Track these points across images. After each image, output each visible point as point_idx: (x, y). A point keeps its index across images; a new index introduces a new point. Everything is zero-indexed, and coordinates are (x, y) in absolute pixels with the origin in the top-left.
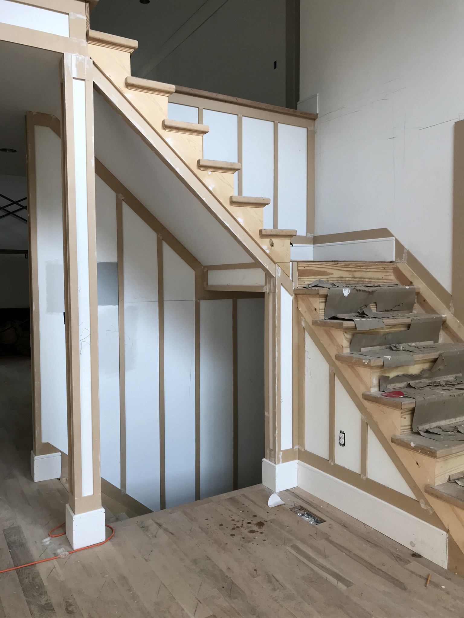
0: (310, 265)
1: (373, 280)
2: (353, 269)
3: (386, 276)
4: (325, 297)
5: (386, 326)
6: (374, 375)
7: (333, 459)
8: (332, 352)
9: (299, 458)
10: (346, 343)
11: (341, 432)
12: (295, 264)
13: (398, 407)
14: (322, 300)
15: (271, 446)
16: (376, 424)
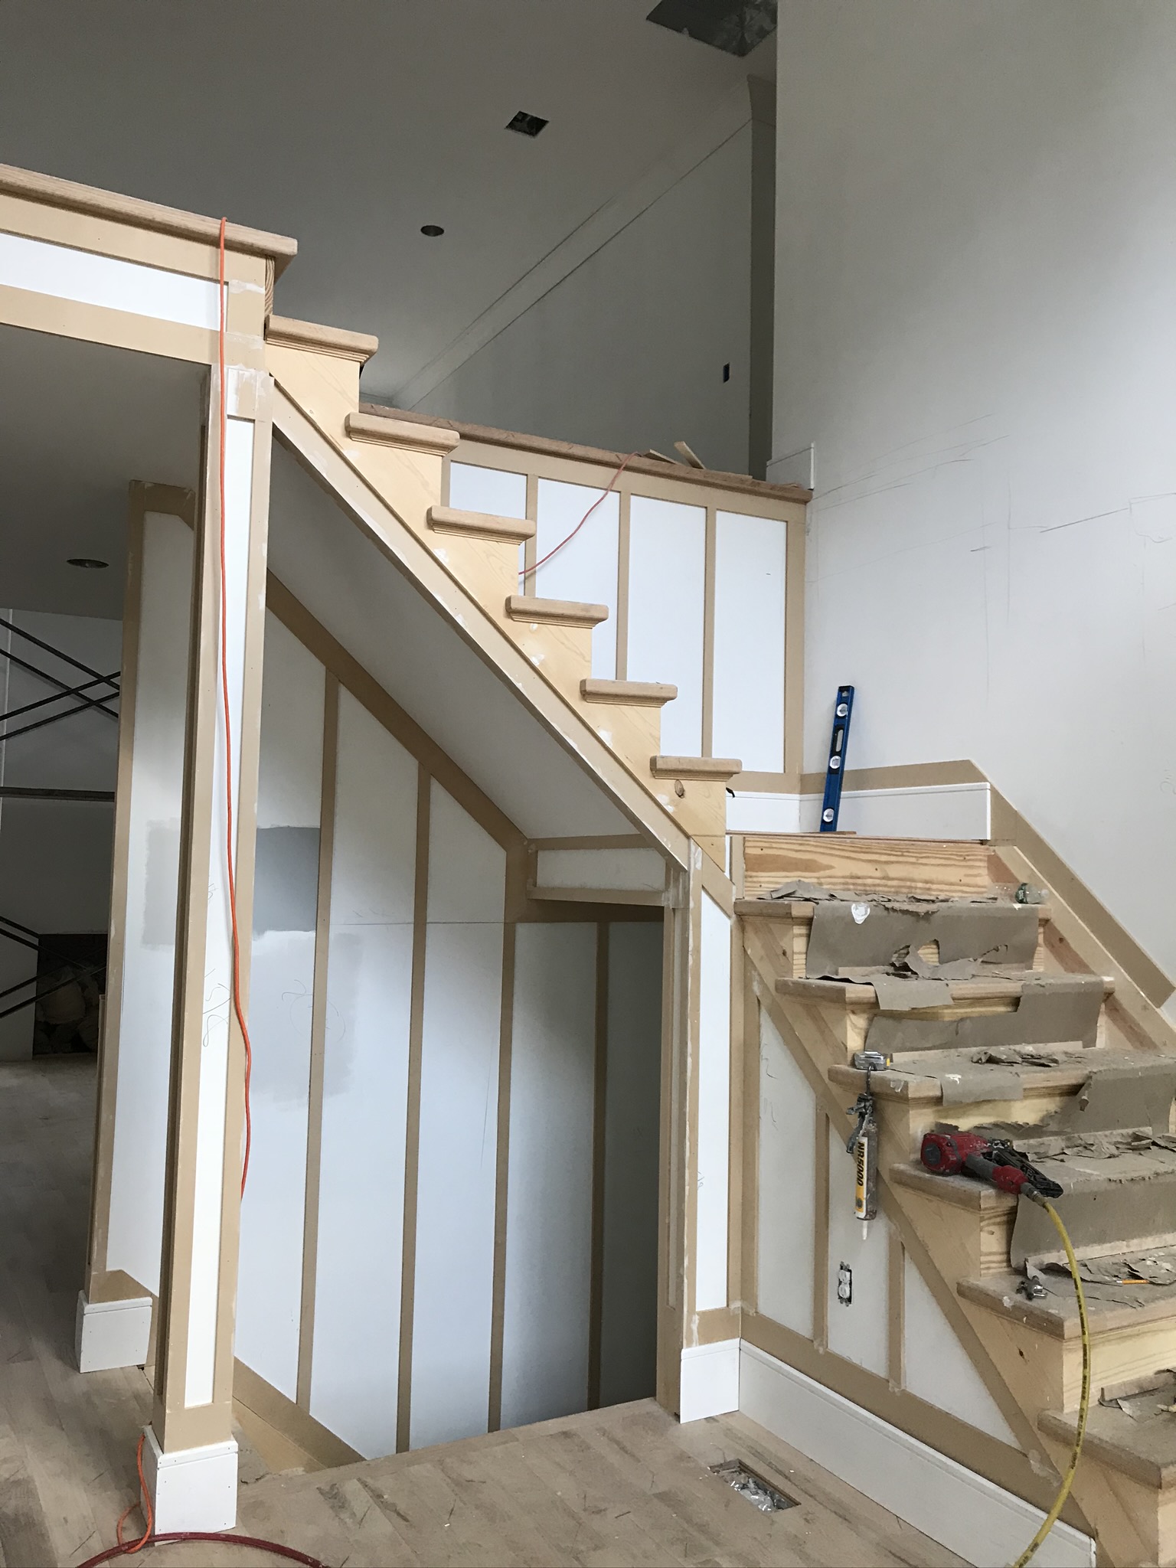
0: (774, 845)
1: (934, 887)
2: (884, 858)
3: (967, 875)
4: (809, 922)
5: (954, 999)
6: (917, 1123)
7: (824, 1338)
8: (822, 1060)
9: (743, 1333)
10: (853, 1040)
11: (841, 1267)
12: (738, 839)
13: (972, 1204)
14: (798, 931)
15: (672, 1298)
16: (922, 1247)
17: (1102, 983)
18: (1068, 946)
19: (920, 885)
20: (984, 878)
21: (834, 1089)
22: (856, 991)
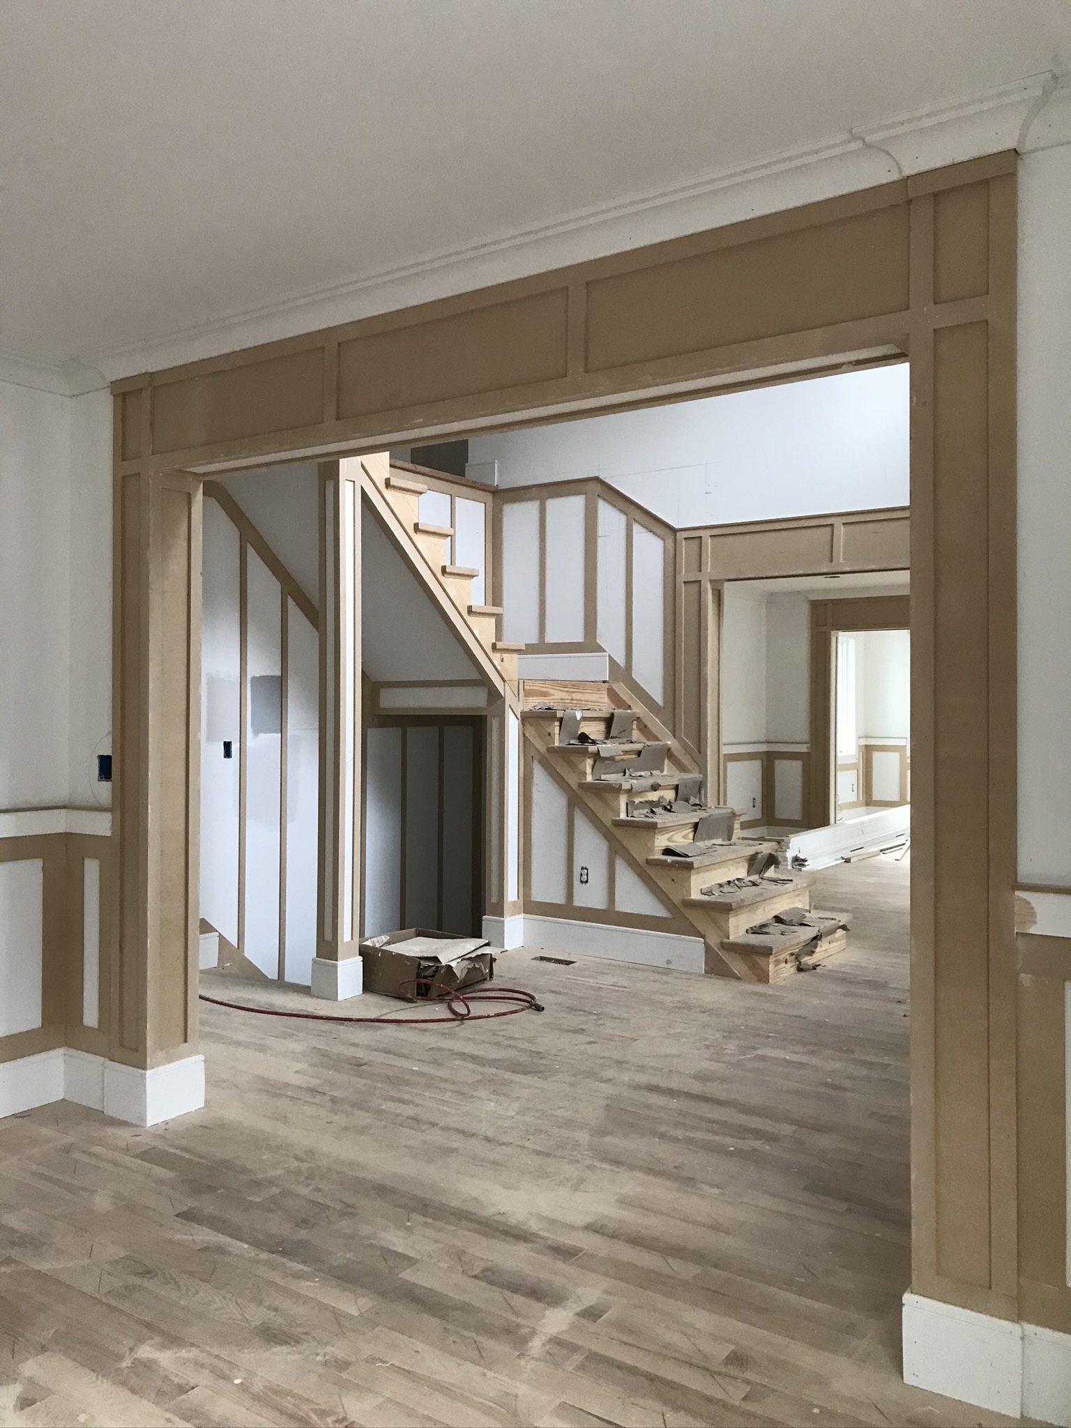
0: (534, 684)
1: (589, 703)
2: (572, 690)
3: (600, 698)
4: (561, 720)
5: (623, 751)
6: (623, 800)
7: (572, 902)
8: (573, 780)
9: (526, 912)
10: (589, 770)
11: (582, 869)
12: (521, 682)
13: (653, 827)
14: (557, 723)
15: (494, 900)
16: (626, 850)
17: (667, 744)
18: (649, 729)
20: (606, 699)
21: (580, 792)
22: (592, 748)
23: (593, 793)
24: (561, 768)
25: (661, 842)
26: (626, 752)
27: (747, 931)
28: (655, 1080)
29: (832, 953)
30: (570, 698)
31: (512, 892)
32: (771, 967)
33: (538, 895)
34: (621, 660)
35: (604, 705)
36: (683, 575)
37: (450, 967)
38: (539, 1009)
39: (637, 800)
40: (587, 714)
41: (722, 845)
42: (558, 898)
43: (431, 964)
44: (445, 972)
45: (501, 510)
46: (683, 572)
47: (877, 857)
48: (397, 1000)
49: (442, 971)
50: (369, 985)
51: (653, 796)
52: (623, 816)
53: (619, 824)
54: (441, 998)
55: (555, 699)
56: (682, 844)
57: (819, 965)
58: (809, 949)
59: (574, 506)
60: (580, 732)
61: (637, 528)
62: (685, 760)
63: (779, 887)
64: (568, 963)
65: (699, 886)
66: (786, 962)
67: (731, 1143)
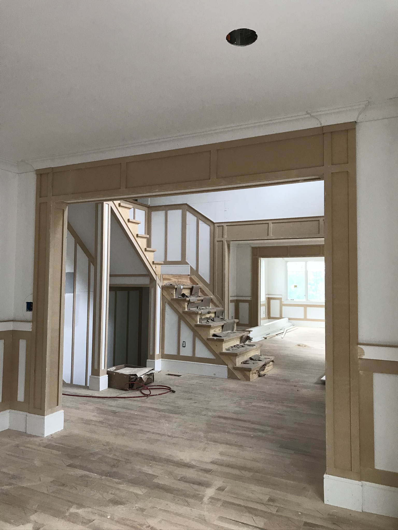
0: (166, 276)
3: (187, 281)
4: (176, 289)
5: (197, 300)
6: (198, 317)
7: (179, 354)
8: (180, 311)
9: (162, 358)
10: (186, 307)
11: (183, 342)
12: (162, 275)
13: (209, 327)
14: (175, 290)
15: (151, 353)
16: (200, 335)
17: (211, 298)
18: (204, 292)
19: (182, 282)
20: (189, 282)
21: (183, 315)
22: (188, 299)
23: (188, 315)
24: (176, 306)
25: (212, 332)
26: (198, 300)
27: (242, 363)
28: (220, 414)
29: (270, 370)
30: (178, 281)
31: (157, 351)
32: (251, 375)
33: (166, 352)
34: (194, 268)
35: (189, 283)
36: (217, 239)
37: (141, 378)
38: (174, 392)
39: (203, 317)
40: (185, 287)
41: (231, 333)
42: (174, 352)
43: (134, 377)
44: (139, 380)
45: (151, 214)
46: (217, 238)
47: (275, 337)
48: (121, 390)
49: (138, 379)
50: (110, 385)
51: (208, 316)
52: (198, 323)
53: (197, 326)
54: (137, 389)
55: (173, 281)
56: (218, 333)
57: (265, 374)
58: (262, 369)
59: (178, 213)
60: (182, 293)
61: (200, 222)
62: (218, 303)
63: (251, 347)
64: (179, 376)
65: (225, 347)
66: (255, 374)
67: (252, 434)
